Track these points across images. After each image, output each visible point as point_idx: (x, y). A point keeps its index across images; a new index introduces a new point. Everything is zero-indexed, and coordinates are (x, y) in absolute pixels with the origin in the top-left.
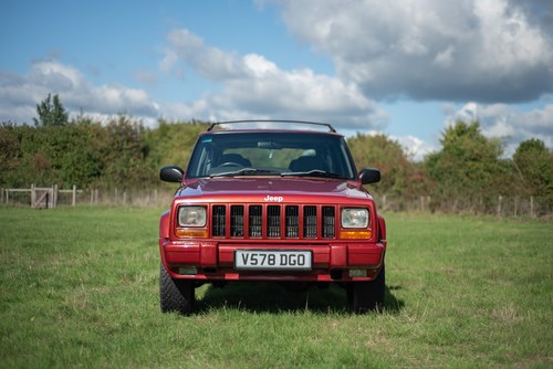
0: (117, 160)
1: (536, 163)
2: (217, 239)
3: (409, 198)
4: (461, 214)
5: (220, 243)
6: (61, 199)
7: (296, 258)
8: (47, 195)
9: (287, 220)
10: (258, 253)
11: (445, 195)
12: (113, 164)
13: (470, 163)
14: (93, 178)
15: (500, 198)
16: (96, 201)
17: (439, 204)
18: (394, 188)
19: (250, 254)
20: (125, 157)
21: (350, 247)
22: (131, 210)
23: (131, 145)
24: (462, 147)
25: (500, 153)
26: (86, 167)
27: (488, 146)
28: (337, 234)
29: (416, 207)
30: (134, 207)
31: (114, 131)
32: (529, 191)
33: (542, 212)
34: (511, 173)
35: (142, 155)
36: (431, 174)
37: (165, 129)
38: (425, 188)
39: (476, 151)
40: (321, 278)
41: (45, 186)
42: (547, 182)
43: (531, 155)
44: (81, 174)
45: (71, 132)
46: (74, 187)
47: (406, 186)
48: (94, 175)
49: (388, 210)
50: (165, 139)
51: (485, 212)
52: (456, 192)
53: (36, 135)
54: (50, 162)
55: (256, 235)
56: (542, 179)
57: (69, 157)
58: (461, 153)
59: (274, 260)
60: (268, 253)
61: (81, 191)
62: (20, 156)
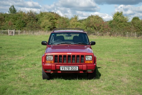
0: (30, 22)
1: (137, 23)
2: (55, 63)
3: (104, 33)
4: (117, 37)
5: (56, 64)
6: (16, 33)
7: (75, 68)
8: (12, 32)
9: (72, 58)
10: (66, 67)
11: (113, 32)
12: (29, 24)
13: (120, 23)
14: (24, 27)
15: (128, 32)
16: (25, 34)
17: (112, 34)
18: (100, 30)
19: (64, 67)
20: (32, 21)
21: (88, 65)
22: (34, 36)
23: (33, 18)
24: (118, 19)
25: (128, 20)
26: (22, 24)
27: (125, 19)
28: (84, 62)
29: (106, 35)
30: (34, 35)
31: (29, 15)
32: (135, 31)
33: (138, 36)
34: (130, 26)
35: (36, 21)
36: (110, 26)
37: (42, 14)
38: (108, 30)
39: (122, 20)
40: (81, 72)
41: (11, 30)
42: (140, 28)
43: (136, 21)
44: (21, 26)
45: (18, 15)
46: (19, 30)
47: (103, 29)
48: (24, 26)
49: (99, 36)
50: (42, 17)
51: (123, 36)
52: (116, 31)
53: (9, 16)
54: (13, 23)
55: (65, 62)
56: (138, 27)
57: (17, 22)
58: (118, 20)
59: (69, 68)
60: (68, 67)
61: (21, 31)
62: (5, 22)
